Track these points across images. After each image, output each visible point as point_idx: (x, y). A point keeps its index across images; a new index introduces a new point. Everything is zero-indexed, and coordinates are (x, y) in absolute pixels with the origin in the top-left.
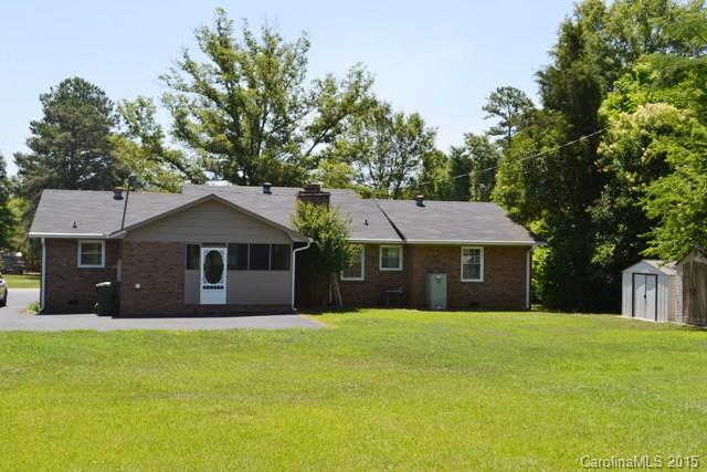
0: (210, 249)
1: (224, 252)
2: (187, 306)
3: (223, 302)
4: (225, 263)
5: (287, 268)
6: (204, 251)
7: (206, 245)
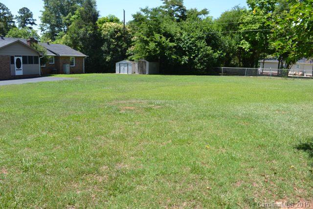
0: (17, 58)
1: (21, 58)
2: (12, 76)
3: (22, 74)
4: (22, 62)
5: (38, 63)
6: (16, 58)
7: (16, 56)
